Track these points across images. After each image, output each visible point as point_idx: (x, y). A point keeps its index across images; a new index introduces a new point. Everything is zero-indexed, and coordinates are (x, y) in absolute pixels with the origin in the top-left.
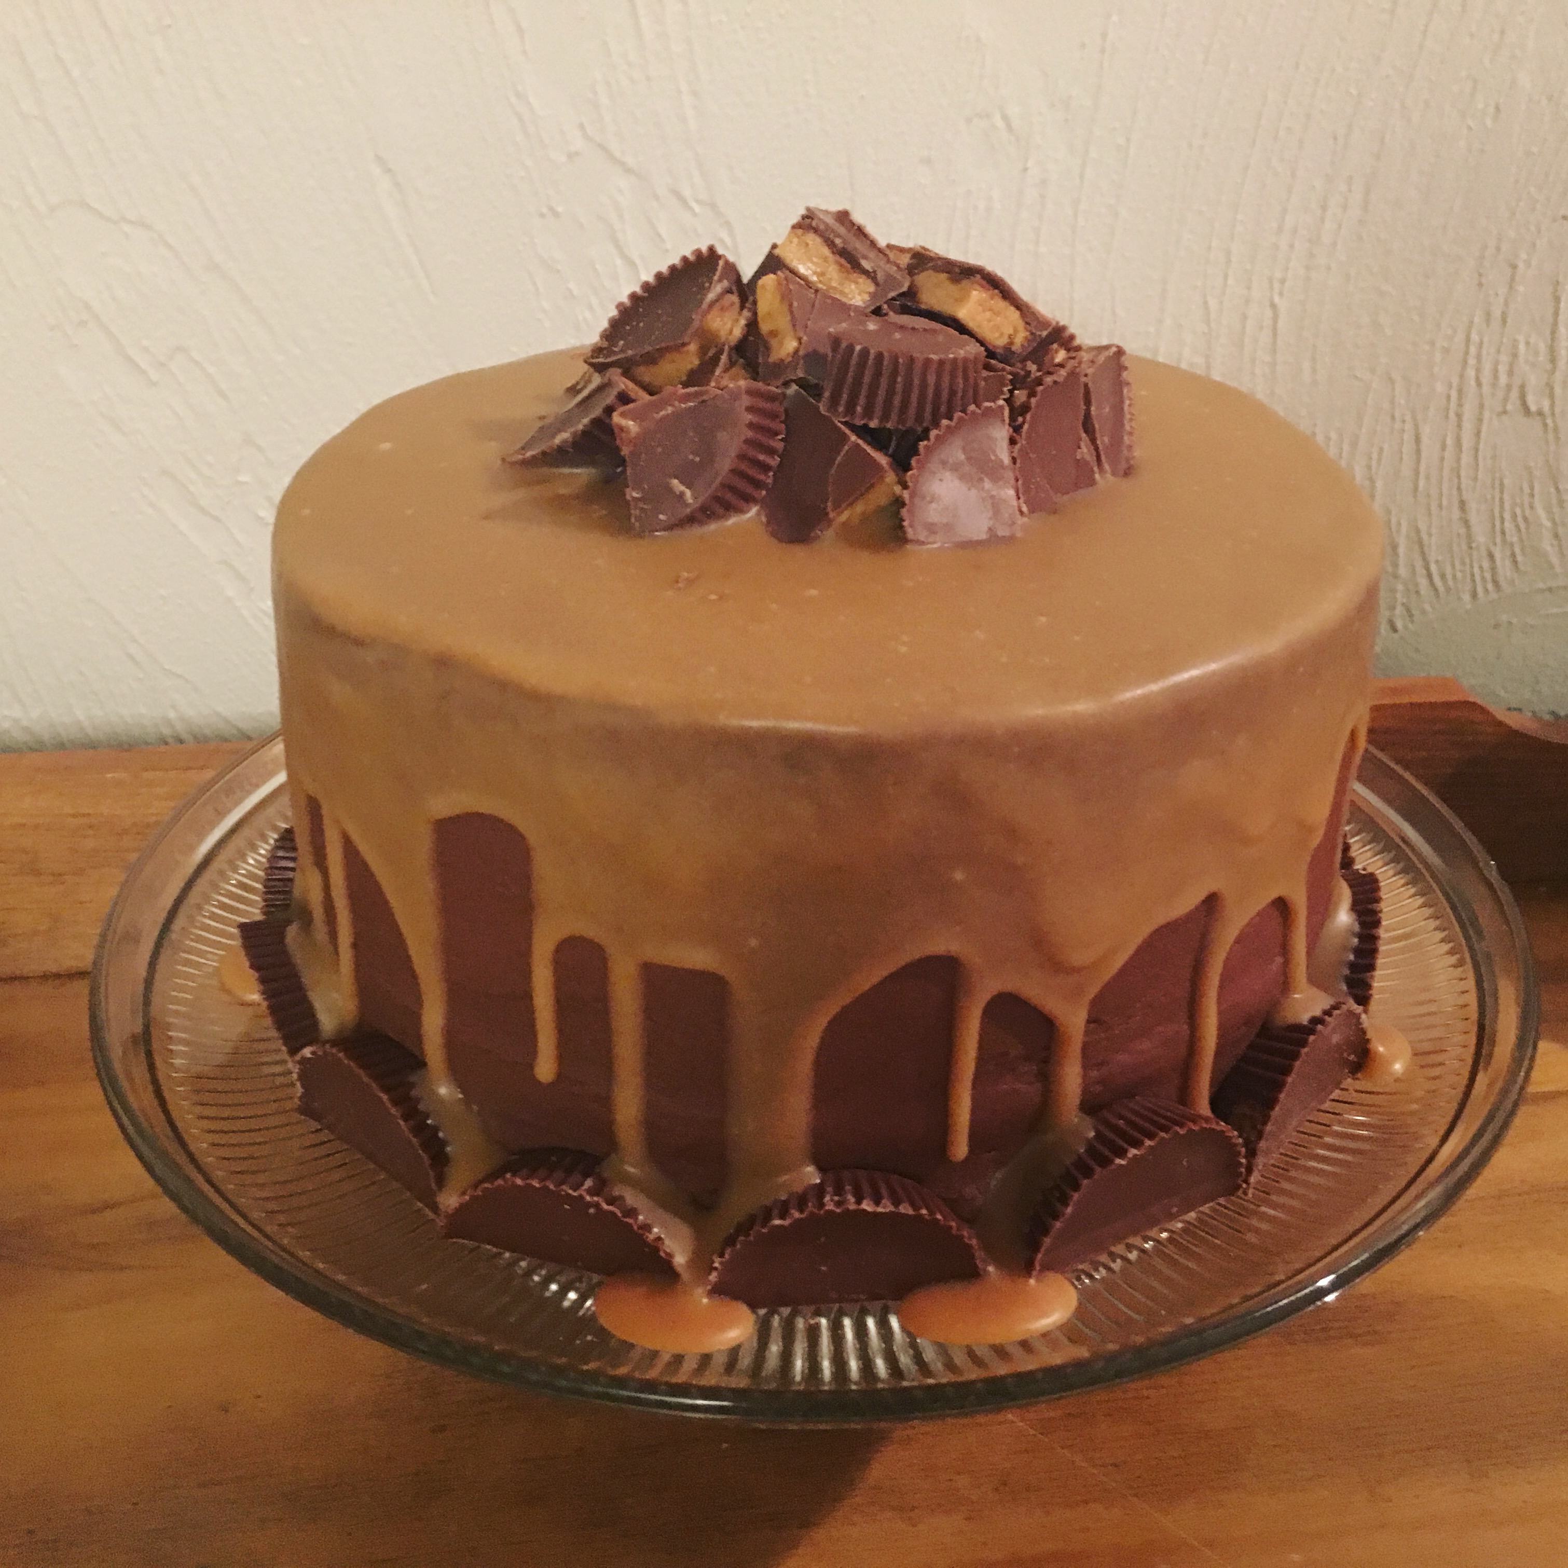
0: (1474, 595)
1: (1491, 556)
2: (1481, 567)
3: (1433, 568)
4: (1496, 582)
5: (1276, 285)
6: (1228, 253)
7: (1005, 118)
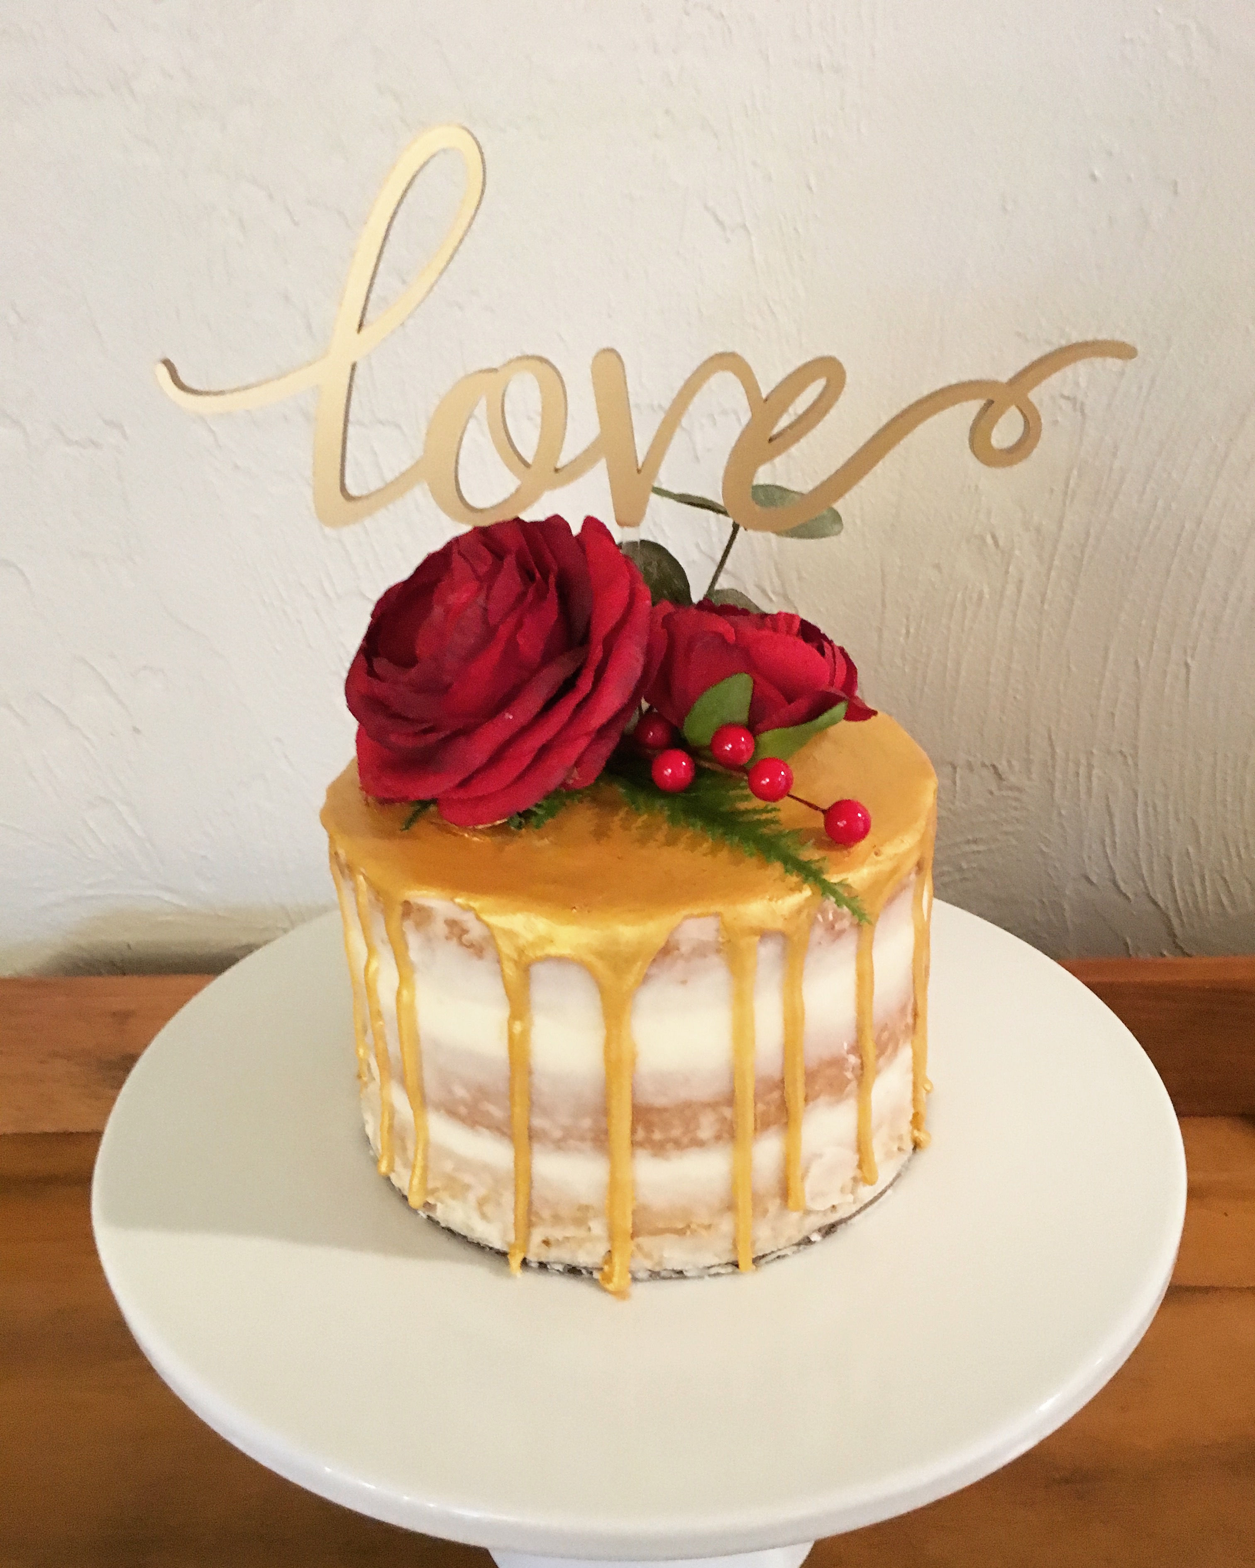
5: (1189, 651)
6: (1154, 629)
7: (994, 537)
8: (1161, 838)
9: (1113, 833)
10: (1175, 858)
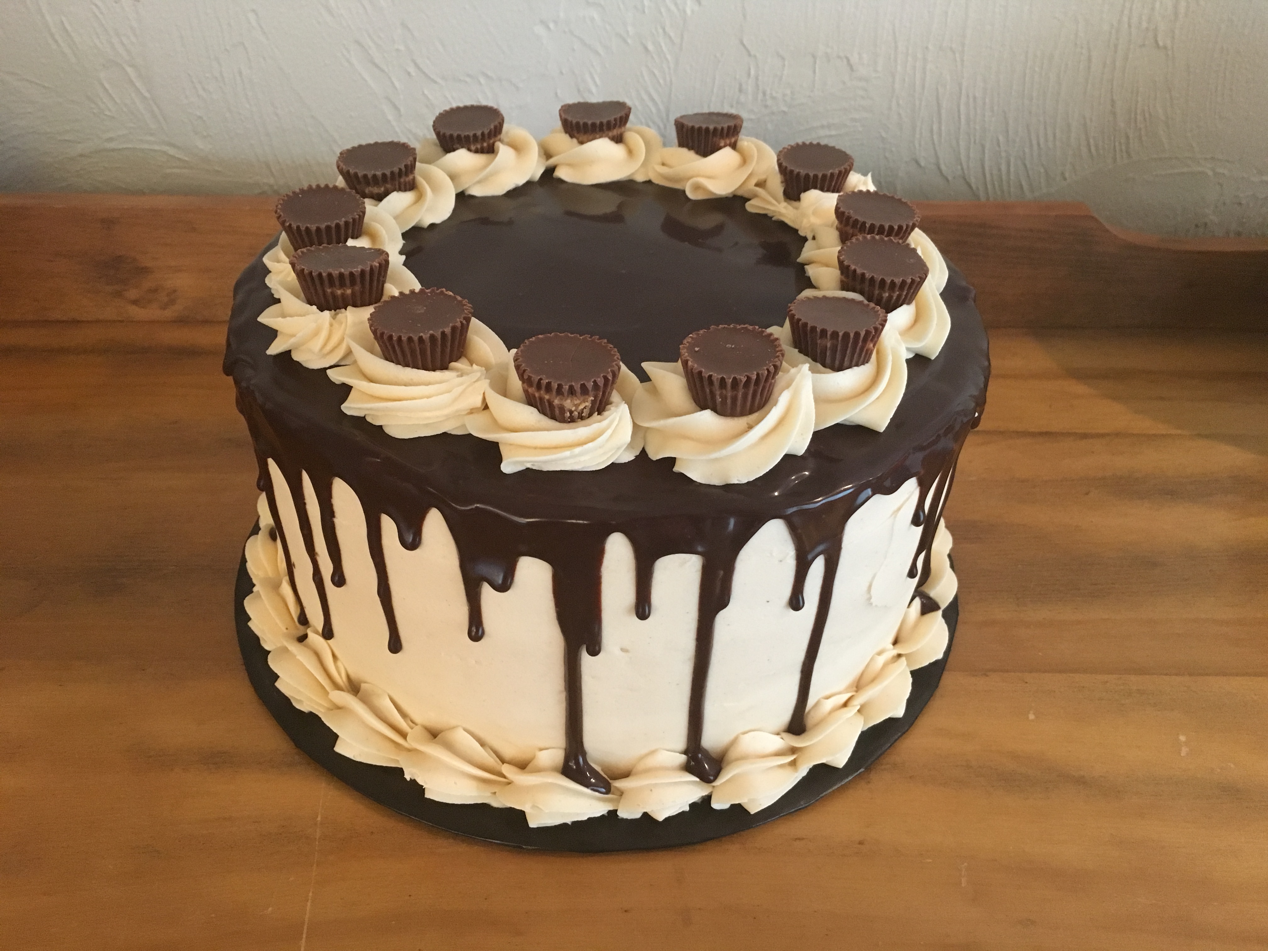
0: (1115, 160)
1: (1128, 137)
2: (1120, 143)
3: (1092, 141)
4: (1128, 153)
8: (978, 127)
9: (940, 123)
10: (988, 146)
